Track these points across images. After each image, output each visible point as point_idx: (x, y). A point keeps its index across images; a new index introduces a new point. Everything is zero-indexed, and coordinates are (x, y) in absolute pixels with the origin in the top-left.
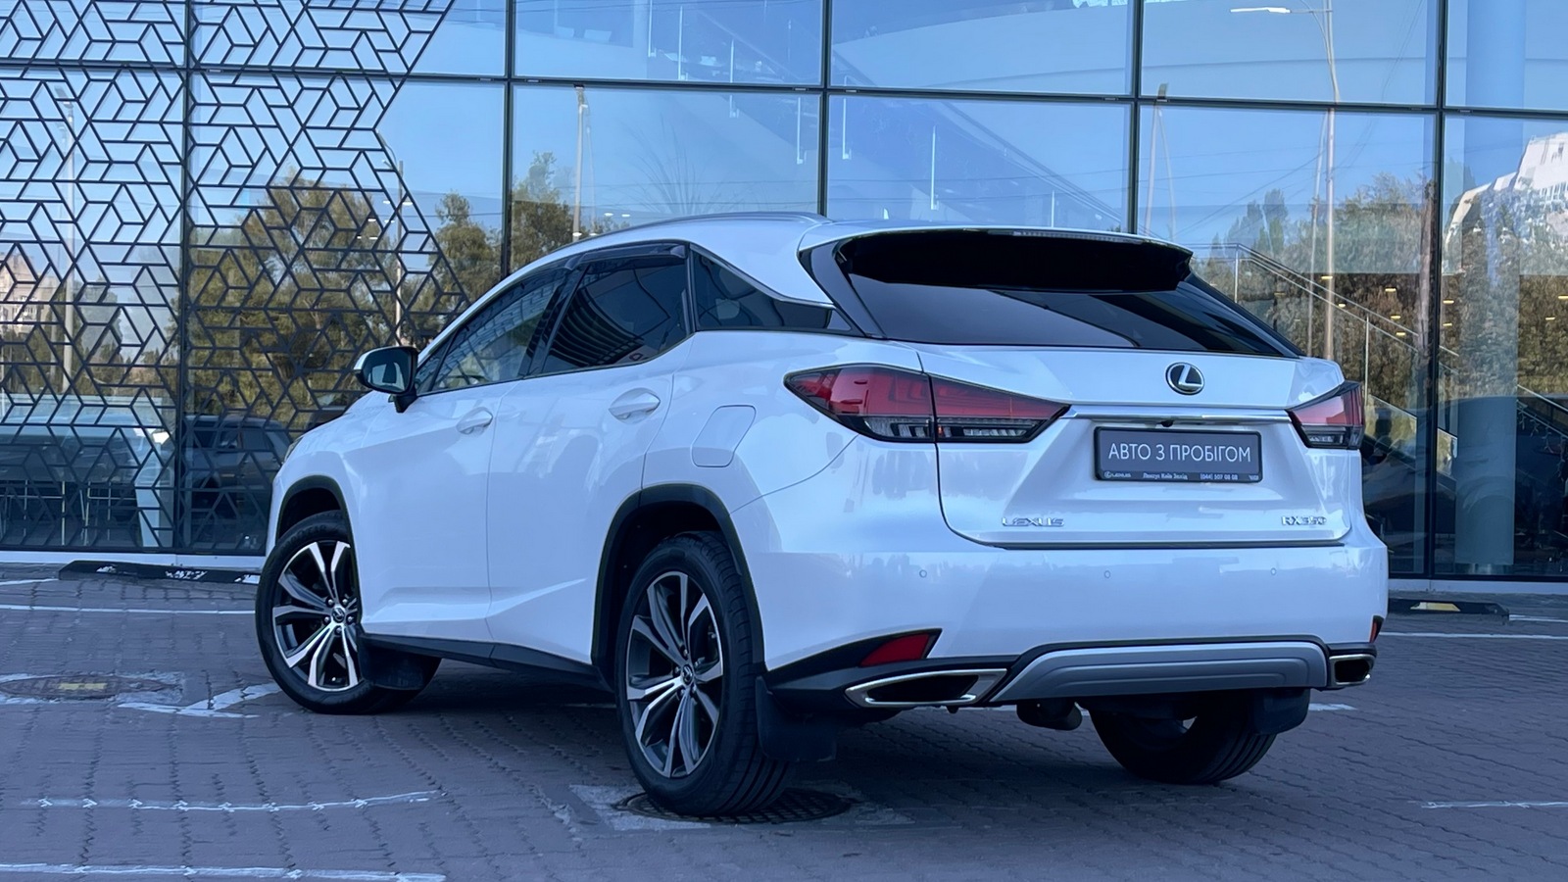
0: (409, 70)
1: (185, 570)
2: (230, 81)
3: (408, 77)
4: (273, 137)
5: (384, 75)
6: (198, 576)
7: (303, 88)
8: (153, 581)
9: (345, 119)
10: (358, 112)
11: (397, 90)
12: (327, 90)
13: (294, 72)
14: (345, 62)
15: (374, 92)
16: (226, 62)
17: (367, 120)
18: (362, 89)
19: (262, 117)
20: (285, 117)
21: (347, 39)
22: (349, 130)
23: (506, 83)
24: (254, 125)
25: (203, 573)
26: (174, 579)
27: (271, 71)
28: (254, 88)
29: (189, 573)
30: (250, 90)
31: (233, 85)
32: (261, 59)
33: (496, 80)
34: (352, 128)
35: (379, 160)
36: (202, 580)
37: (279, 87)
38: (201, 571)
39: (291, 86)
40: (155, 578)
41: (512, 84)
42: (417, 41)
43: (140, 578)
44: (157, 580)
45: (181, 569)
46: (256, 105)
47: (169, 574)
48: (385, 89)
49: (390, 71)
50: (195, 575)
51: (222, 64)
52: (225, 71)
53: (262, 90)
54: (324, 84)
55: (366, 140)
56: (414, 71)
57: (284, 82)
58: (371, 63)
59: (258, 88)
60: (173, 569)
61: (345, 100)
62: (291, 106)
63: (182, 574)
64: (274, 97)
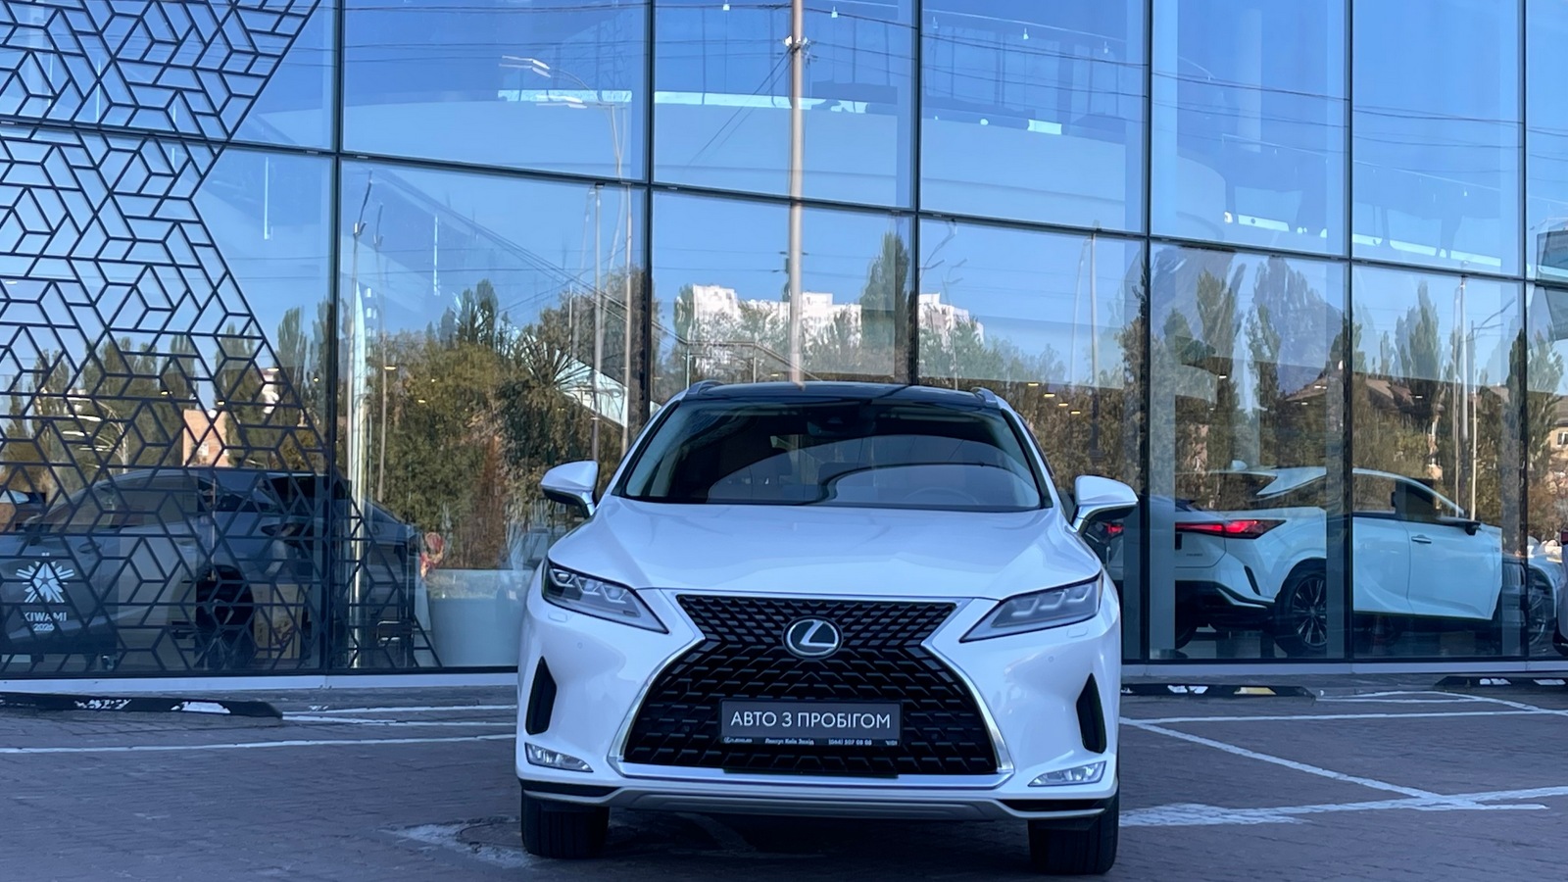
0: (230, 136)
1: (101, 699)
2: (26, 136)
3: (227, 143)
4: (74, 201)
5: (202, 140)
6: (121, 705)
7: (110, 149)
8: (59, 713)
9: (158, 186)
10: (173, 179)
11: (216, 157)
12: (137, 152)
13: (101, 130)
14: (157, 123)
15: (190, 159)
16: (20, 114)
17: (183, 187)
18: (176, 154)
19: (62, 178)
20: (88, 179)
21: (161, 98)
22: (163, 198)
23: (334, 157)
24: (53, 187)
25: (126, 702)
26: (88, 709)
27: (71, 127)
28: (54, 145)
29: (107, 702)
30: (49, 147)
31: (29, 140)
32: (62, 112)
33: (323, 153)
34: (165, 197)
35: (196, 234)
36: (125, 709)
37: (83, 146)
38: (123, 699)
39: (95, 145)
40: (62, 710)
41: (340, 159)
42: (237, 107)
43: (41, 710)
44: (65, 712)
45: (95, 699)
46: (55, 164)
47: (80, 705)
48: (201, 156)
49: (208, 136)
50: (116, 705)
51: (16, 116)
52: (19, 123)
53: (63, 148)
54: (134, 145)
55: (182, 211)
56: (234, 138)
57: (88, 140)
58: (186, 127)
59: (59, 145)
60: (86, 699)
61: (158, 166)
62: (96, 168)
63: (98, 704)
64: (77, 157)
